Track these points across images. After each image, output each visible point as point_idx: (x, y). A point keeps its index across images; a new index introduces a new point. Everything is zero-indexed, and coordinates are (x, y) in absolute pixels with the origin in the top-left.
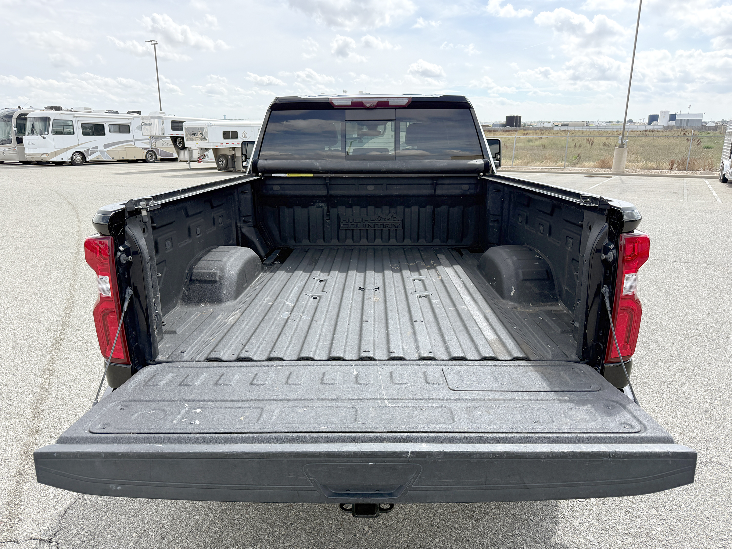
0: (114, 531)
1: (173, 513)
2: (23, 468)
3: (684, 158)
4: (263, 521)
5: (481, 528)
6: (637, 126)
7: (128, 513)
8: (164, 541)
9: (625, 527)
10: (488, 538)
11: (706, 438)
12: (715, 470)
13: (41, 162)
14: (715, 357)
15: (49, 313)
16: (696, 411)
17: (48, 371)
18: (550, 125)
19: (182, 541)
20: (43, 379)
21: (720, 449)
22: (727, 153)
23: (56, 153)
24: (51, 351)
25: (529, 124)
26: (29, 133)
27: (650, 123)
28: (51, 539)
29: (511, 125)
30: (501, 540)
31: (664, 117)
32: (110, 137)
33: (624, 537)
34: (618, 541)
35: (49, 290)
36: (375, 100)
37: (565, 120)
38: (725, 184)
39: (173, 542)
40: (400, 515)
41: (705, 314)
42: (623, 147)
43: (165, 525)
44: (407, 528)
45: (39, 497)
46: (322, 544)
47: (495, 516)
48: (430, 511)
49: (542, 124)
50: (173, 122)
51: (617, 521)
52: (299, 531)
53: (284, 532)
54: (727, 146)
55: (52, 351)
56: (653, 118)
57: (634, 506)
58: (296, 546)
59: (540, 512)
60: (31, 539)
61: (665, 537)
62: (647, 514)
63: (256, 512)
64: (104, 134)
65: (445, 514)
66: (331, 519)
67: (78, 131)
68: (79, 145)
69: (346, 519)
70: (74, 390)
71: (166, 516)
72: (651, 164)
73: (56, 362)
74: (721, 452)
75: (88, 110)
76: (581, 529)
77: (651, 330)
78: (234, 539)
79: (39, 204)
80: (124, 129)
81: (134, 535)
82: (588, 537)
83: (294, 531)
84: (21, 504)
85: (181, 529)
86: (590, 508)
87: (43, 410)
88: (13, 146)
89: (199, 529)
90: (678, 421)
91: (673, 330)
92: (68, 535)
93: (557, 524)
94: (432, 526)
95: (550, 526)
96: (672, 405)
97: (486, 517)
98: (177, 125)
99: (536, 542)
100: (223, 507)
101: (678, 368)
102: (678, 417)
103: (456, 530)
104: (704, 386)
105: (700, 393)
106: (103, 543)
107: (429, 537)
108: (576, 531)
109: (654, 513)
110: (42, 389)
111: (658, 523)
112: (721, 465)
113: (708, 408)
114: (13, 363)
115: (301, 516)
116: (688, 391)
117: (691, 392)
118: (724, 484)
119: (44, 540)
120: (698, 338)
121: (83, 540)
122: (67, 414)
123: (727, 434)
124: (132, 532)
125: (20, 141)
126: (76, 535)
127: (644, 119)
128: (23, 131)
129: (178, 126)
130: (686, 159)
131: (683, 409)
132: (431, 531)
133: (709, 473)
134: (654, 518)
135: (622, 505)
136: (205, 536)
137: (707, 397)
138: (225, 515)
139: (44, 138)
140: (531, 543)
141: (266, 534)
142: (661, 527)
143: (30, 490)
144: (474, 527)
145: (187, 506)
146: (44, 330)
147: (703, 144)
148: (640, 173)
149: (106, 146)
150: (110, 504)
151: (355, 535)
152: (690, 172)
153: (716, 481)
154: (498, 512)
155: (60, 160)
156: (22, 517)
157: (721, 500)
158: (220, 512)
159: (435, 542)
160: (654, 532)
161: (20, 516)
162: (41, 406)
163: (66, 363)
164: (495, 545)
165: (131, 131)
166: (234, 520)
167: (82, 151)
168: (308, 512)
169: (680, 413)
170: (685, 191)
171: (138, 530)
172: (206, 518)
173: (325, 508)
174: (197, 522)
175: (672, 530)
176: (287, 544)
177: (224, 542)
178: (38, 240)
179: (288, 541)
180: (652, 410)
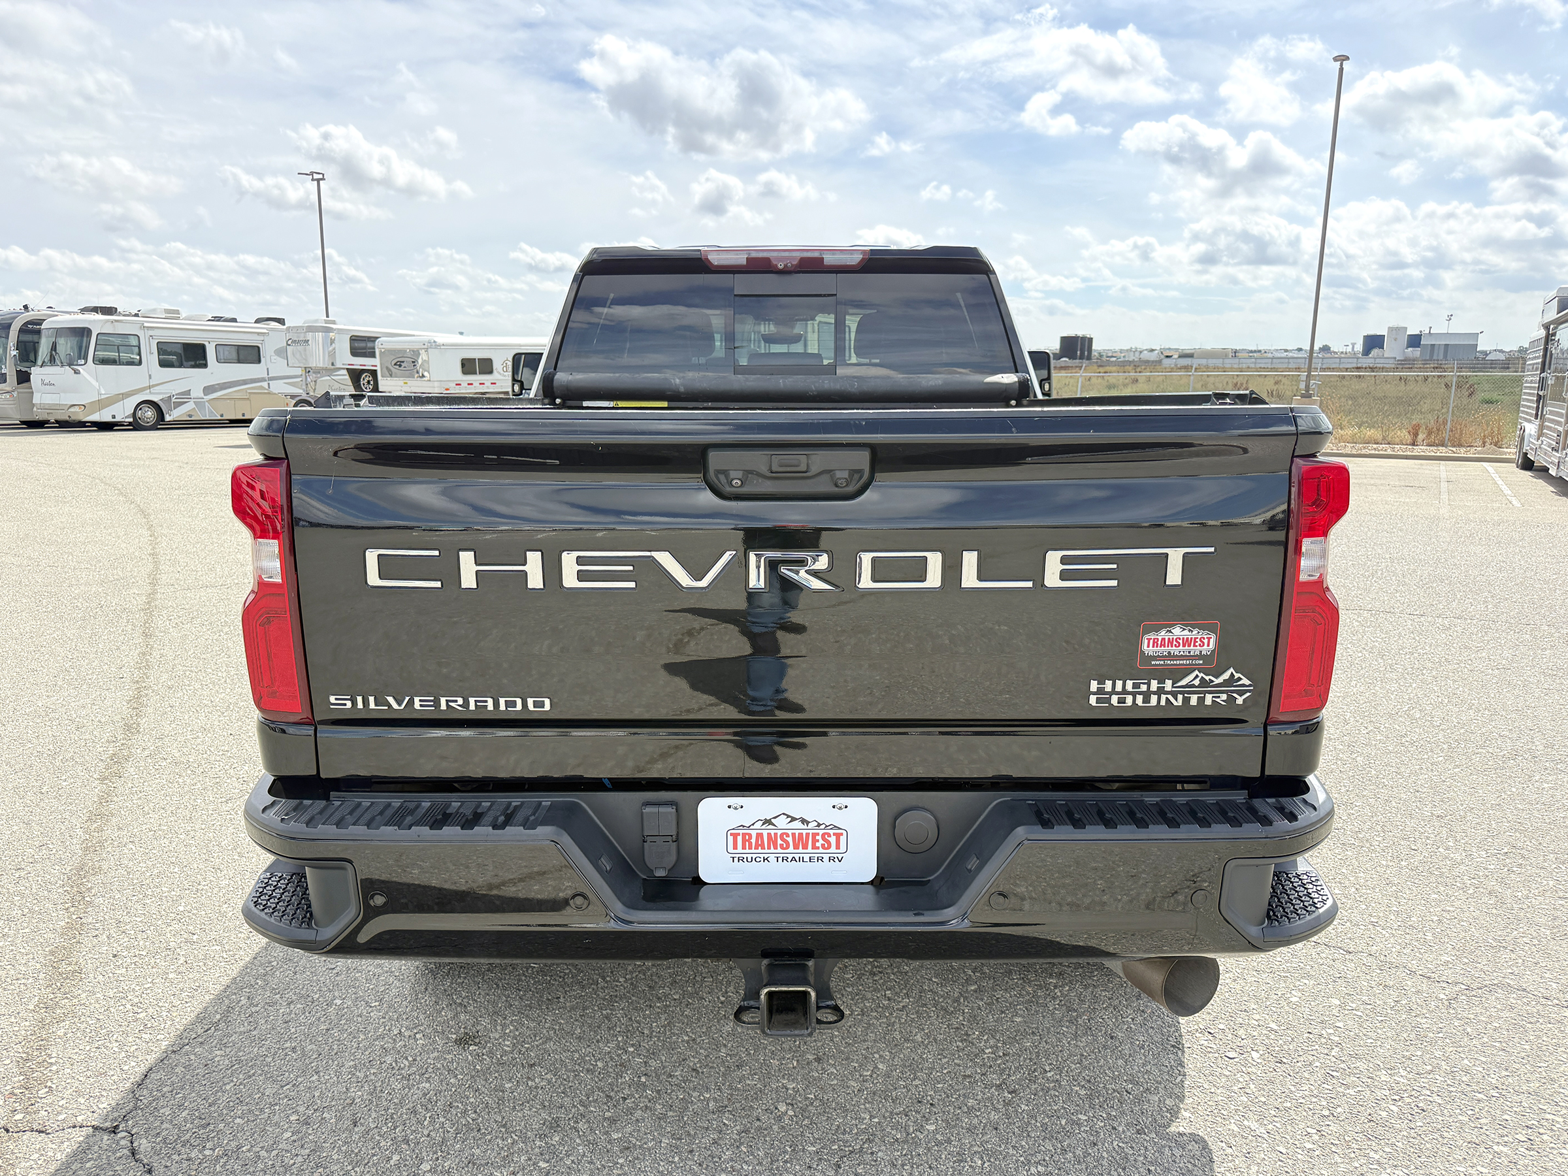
0: (250, 1111)
1: (373, 1077)
2: (52, 996)
3: (1441, 420)
4: (563, 1093)
5: (1023, 1106)
6: (1340, 358)
7: (279, 1079)
8: (356, 1129)
9: (1324, 1103)
10: (1038, 1124)
11: (1491, 941)
12: (1511, 1000)
13: (67, 422)
14: (1509, 793)
15: (95, 707)
16: (1471, 891)
17: (99, 816)
18: (1153, 357)
19: (395, 1129)
20: (87, 831)
21: (1520, 961)
22: (1529, 407)
23: (101, 404)
24: (103, 779)
25: (1110, 355)
26: (44, 362)
27: (1366, 351)
28: (116, 1127)
29: (1072, 357)
30: (1064, 1128)
31: (1395, 340)
32: (217, 371)
33: (1321, 1123)
34: (1309, 1130)
35: (94, 664)
36: (794, 254)
37: (1186, 346)
38: (1529, 473)
39: (376, 1131)
40: (853, 1083)
41: (1487, 712)
42: (1310, 396)
43: (357, 1100)
44: (867, 1105)
45: (88, 1048)
46: (689, 1134)
47: (1052, 1085)
48: (915, 1074)
49: (1137, 354)
50: (354, 339)
51: (1306, 1093)
52: (639, 1112)
53: (608, 1114)
54: (1530, 394)
55: (106, 778)
56: (1373, 342)
57: (1342, 1066)
58: (636, 1138)
59: (1146, 1077)
60: (74, 1127)
61: (1407, 1121)
62: (1369, 1080)
63: (548, 1076)
64: (205, 366)
65: (945, 1081)
66: (708, 1089)
67: (151, 358)
68: (150, 387)
69: (739, 1090)
70: (154, 852)
71: (360, 1084)
72: (1370, 433)
73: (115, 799)
74: (1522, 968)
75: (173, 314)
76: (1233, 1107)
77: (1374, 743)
78: (504, 1126)
79: (65, 502)
80: (249, 354)
81: (293, 1118)
82: (1246, 1123)
83: (630, 1112)
84: (49, 1061)
85: (392, 1107)
86: (1250, 1070)
87: (91, 888)
88: (8, 389)
89: (430, 1107)
90: (1432, 910)
91: (1422, 742)
92: (151, 1119)
93: (1181, 1098)
94: (920, 1102)
95: (1167, 1102)
96: (1420, 882)
97: (1033, 1087)
98: (362, 345)
99: (1138, 1132)
100: (478, 1067)
101: (1432, 813)
102: (1433, 904)
103: (970, 1109)
104: (1486, 847)
105: (1478, 860)
106: (228, 1132)
107: (914, 1122)
108: (1222, 1111)
109: (1383, 1079)
110: (87, 849)
111: (1393, 1098)
112: (1524, 990)
113: (1496, 888)
114: (21, 801)
115: (644, 1084)
116: (1452, 855)
117: (1459, 858)
118: (1529, 1026)
119: (101, 1128)
120: (1473, 757)
121: (185, 1128)
122: (141, 896)
123: (1534, 934)
124: (289, 1112)
125: (24, 378)
126: (168, 1118)
127: (1353, 345)
128: (32, 357)
129: (365, 348)
130: (1445, 423)
131: (1443, 889)
132: (917, 1112)
133: (1499, 1006)
134: (1385, 1087)
135: (1317, 1064)
136: (442, 1119)
137: (1492, 867)
138: (484, 1083)
139: (75, 373)
140: (1129, 1134)
141: (571, 1116)
142: (1400, 1103)
143: (68, 1036)
144: (1007, 1104)
145: (402, 1065)
146: (85, 740)
147: (1480, 395)
148: (1348, 451)
149: (208, 390)
150: (240, 1062)
151: (758, 1120)
152: (1454, 449)
153: (1514, 1021)
154: (1058, 1077)
155: (109, 419)
156: (54, 1086)
157: (1523, 1054)
158: (472, 1077)
159: (926, 1133)
160: (1384, 1114)
161: (49, 1084)
162: (84, 880)
163: (135, 802)
164: (1053, 1137)
165: (262, 359)
166: (503, 1091)
167: (155, 399)
168: (658, 1076)
169: (1436, 896)
170: (1444, 485)
171: (301, 1109)
172: (444, 1088)
173: (694, 1070)
174: (425, 1095)
175: (1423, 1110)
176: (615, 1136)
177: (483, 1131)
178: (66, 570)
179: (618, 1131)
180: (1377, 890)
